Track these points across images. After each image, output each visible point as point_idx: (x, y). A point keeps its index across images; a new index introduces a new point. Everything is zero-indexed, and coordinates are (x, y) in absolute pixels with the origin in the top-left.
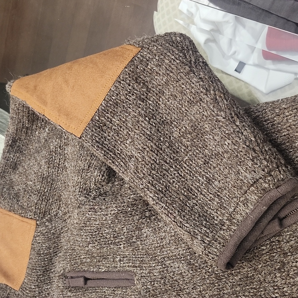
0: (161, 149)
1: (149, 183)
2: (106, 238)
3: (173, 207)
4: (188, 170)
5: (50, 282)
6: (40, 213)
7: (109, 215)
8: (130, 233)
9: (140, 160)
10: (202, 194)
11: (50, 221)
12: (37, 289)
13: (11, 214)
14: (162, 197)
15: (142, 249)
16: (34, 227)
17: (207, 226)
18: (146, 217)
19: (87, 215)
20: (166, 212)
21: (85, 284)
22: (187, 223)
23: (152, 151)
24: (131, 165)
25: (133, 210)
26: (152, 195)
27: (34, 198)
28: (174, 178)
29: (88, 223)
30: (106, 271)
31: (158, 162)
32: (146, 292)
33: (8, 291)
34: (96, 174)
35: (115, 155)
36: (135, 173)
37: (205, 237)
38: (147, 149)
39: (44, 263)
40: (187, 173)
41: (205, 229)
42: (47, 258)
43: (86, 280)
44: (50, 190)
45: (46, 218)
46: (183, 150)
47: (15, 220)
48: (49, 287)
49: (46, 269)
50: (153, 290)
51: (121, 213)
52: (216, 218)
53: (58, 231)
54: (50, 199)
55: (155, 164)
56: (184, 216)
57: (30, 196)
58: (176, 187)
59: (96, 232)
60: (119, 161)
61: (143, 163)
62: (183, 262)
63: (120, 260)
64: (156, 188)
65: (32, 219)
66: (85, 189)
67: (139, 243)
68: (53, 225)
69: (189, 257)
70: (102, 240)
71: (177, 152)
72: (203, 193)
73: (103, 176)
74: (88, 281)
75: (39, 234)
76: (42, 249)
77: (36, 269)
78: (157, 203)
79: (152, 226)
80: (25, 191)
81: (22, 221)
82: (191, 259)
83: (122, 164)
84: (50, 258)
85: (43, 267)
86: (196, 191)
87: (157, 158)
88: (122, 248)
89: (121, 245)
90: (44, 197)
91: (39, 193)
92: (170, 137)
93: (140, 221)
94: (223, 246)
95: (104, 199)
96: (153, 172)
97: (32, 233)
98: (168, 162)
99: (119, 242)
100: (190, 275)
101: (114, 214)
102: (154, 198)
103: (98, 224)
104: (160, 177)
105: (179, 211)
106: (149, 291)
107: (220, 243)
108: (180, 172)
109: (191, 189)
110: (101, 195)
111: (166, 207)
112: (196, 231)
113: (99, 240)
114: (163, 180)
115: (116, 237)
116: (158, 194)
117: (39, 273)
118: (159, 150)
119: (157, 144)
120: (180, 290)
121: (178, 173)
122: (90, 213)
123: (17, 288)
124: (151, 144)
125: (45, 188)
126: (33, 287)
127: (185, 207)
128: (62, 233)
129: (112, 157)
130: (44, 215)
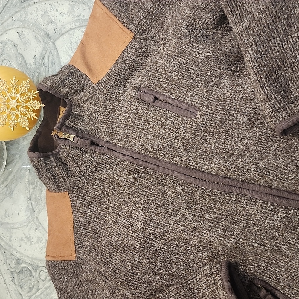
0: (279, 18)
1: (254, 41)
2: (190, 73)
3: (264, 69)
4: (291, 45)
5: (123, 89)
6: (140, 30)
7: (203, 55)
8: (212, 77)
9: (256, 19)
10: (292, 69)
11: (146, 40)
12: (111, 90)
13: (116, 19)
14: (259, 58)
15: (215, 94)
16: (130, 39)
17: (283, 96)
18: (232, 70)
19: (184, 47)
20: (256, 71)
21: (154, 102)
22: (269, 86)
23: (270, 15)
24: (246, 20)
25: (225, 59)
26: (251, 52)
27: (142, 15)
28: (276, 47)
29: (181, 54)
30: (176, 99)
31: (271, 27)
32: (203, 127)
33: (87, 81)
34: (208, 15)
35: (236, 6)
36: (246, 28)
37: (277, 103)
38: (267, 12)
39: (126, 72)
40: (290, 48)
41: (281, 97)
42: (129, 69)
43: (156, 99)
44: (158, 14)
45: (144, 36)
46: (296, 27)
47: (116, 26)
48: (121, 92)
49: (124, 77)
50: (209, 128)
51: (214, 57)
52: (293, 93)
53: (149, 51)
54: (154, 21)
55: (267, 28)
56: (269, 81)
57: (139, 11)
58: (274, 55)
59: (184, 64)
60: (237, 12)
61: (258, 22)
62: (245, 116)
63: (192, 95)
64: (257, 48)
65: (131, 31)
66: (191, 25)
67: (215, 88)
68: (147, 45)
69: (252, 115)
70: (186, 73)
71: (290, 26)
72: (294, 69)
73: (214, 20)
74: (157, 100)
75: (132, 46)
76: (129, 60)
77: (117, 74)
78: (252, 61)
79: (233, 79)
80: (136, 5)
81: (122, 29)
82: (253, 117)
83: (239, 16)
84: (131, 70)
85: (123, 74)
86: (289, 65)
87: (272, 24)
88: (199, 87)
89: (199, 83)
90: (150, 17)
91: (147, 12)
92: (291, 10)
93: (225, 71)
94: (289, 116)
95: (204, 40)
96: (262, 34)
97: (127, 43)
98: (279, 31)
99: (199, 80)
100: (245, 128)
101: (207, 56)
102: (252, 55)
103: (189, 59)
104: (266, 41)
105: (266, 75)
106: (206, 127)
107: (287, 113)
108: (284, 44)
109: (286, 62)
110: (202, 36)
111: (258, 67)
112: (273, 96)
113: (184, 72)
114: (267, 44)
115: (198, 75)
116: (256, 54)
117: (118, 78)
118: (276, 18)
119: (278, 11)
120: (231, 137)
121: (282, 45)
122: (187, 46)
123: (94, 82)
124: (273, 10)
125: (154, 10)
126: (109, 86)
127: (274, 74)
128: (151, 55)
129: (233, 6)
130: (143, 33)
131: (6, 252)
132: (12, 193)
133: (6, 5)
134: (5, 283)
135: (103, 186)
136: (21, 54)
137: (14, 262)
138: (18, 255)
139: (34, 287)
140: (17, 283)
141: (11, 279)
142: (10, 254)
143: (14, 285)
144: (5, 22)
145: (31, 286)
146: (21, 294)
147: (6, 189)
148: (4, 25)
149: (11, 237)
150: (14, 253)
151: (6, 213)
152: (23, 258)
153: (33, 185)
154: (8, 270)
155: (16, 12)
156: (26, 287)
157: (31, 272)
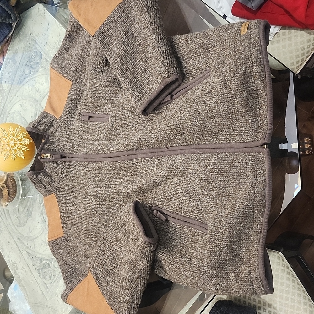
0: (128, 50)
1: (119, 66)
2: (100, 95)
3: (127, 80)
4: (138, 63)
5: (74, 117)
6: (74, 78)
7: (102, 82)
8: (112, 94)
9: (117, 54)
10: (141, 76)
11: (79, 83)
12: (67, 119)
13: (61, 76)
14: (123, 74)
15: (116, 104)
16: (71, 85)
17: (139, 92)
18: (120, 87)
19: (93, 81)
20: (123, 82)
21: (89, 119)
22: (131, 89)
23: (123, 50)
24: (113, 55)
25: (114, 81)
26: (119, 73)
27: (73, 69)
28: (131, 66)
29: (93, 85)
30: (99, 114)
31: (125, 56)
32: (113, 125)
33: (53, 118)
34: (100, 59)
35: (108, 49)
36: (114, 60)
37: (137, 97)
38: (121, 49)
39: (73, 106)
40: (137, 65)
41: (138, 93)
42: (74, 104)
43: (90, 117)
44: (81, 66)
45: (77, 81)
46: (138, 53)
47: (62, 79)
48: (73, 120)
49: (73, 109)
50: (116, 124)
51: (108, 82)
52: (144, 89)
53: (82, 90)
54: (80, 71)
55: (123, 57)
56: (130, 86)
57: (71, 67)
58: (130, 71)
59: (96, 90)
60: (109, 53)
61: (118, 55)
62: (130, 111)
63: (106, 108)
64: (121, 69)
65: (70, 80)
66: (95, 67)
67: (115, 100)
68: (80, 86)
69: (132, 109)
70: (98, 95)
71: (135, 53)
72: (142, 76)
73: (103, 61)
75: (72, 89)
76: (73, 98)
77: (68, 109)
78: (120, 77)
79: (122, 92)
80: (70, 64)
81: (66, 81)
82: (133, 110)
83: (110, 55)
84: (76, 104)
85: (72, 108)
86: (139, 75)
87: (125, 54)
88: (107, 102)
89: (106, 99)
90: (77, 69)
91: (75, 66)
92: (133, 44)
93: (117, 88)
94: (143, 102)
95: (103, 74)
96: (122, 61)
97: (69, 88)
98: (130, 57)
99: (106, 98)
100: (132, 118)
101: (104, 82)
102: (120, 74)
103: (97, 87)
104: (125, 64)
105: (129, 83)
106: (114, 125)
107: (142, 101)
108: (134, 64)
109: (137, 73)
110: (102, 71)
111: (124, 80)
112: (134, 94)
113: (97, 95)
114: (126, 66)
115: (105, 95)
116: (122, 73)
117: (69, 111)
118: (126, 50)
119: (127, 47)
120: (127, 126)
121: (133, 64)
122: (94, 79)
123: (58, 118)
124: (124, 46)
125: (79, 65)
126: (65, 118)
127: (132, 81)
128: (84, 91)
129: (106, 50)
130: (77, 80)
131: (33, 257)
132: (31, 214)
133: (11, 88)
134: (35, 279)
135: (72, 182)
136: (24, 118)
137: (38, 262)
138: (40, 256)
139: (52, 275)
140: (42, 277)
141: (38, 275)
142: (35, 257)
143: (40, 279)
144: (12, 99)
145: (50, 275)
146: (46, 284)
147: (27, 212)
148: (12, 102)
149: (35, 245)
150: (38, 255)
151: (29, 230)
152: (43, 256)
153: (42, 204)
154: (36, 269)
155: (17, 91)
156: (48, 277)
157: (49, 265)
